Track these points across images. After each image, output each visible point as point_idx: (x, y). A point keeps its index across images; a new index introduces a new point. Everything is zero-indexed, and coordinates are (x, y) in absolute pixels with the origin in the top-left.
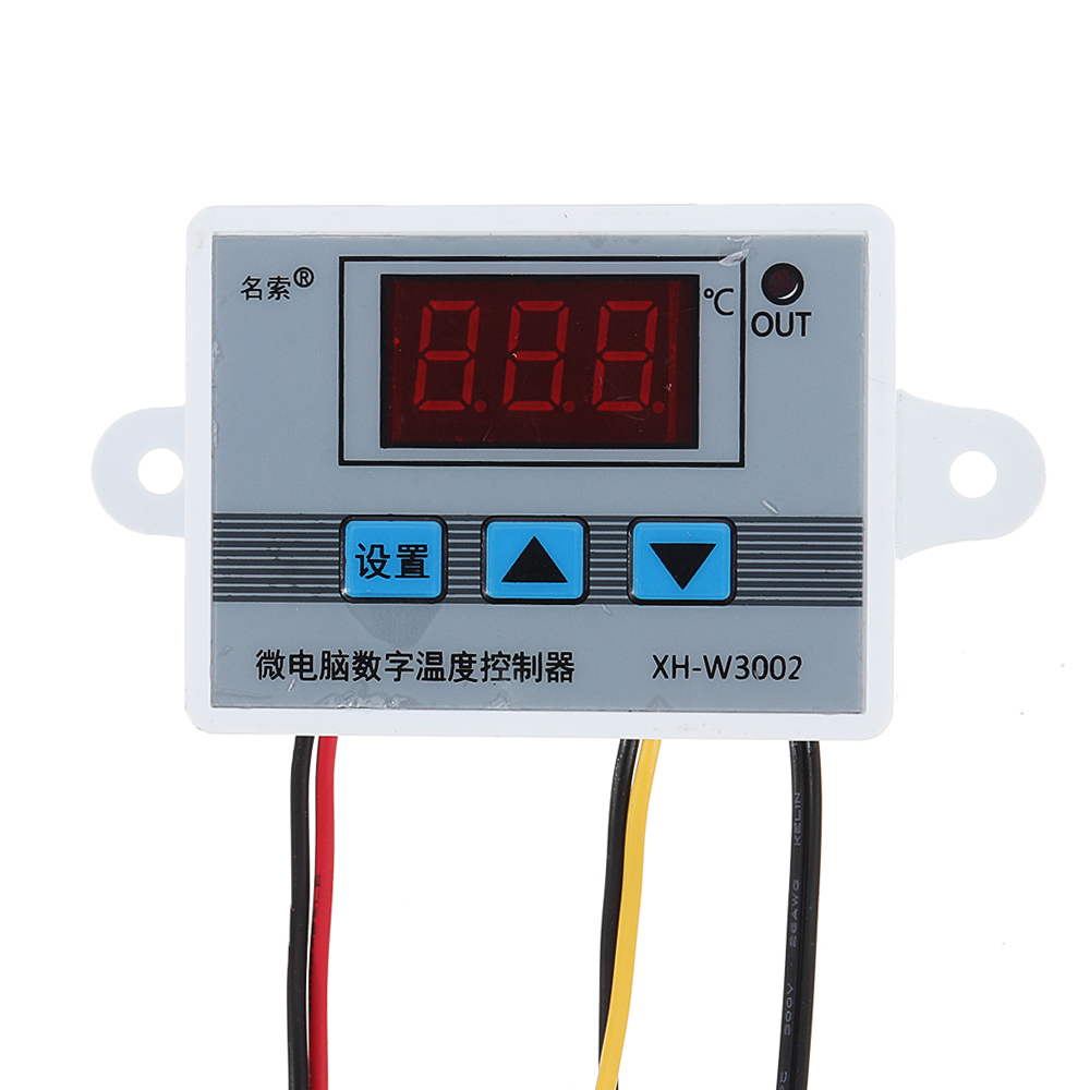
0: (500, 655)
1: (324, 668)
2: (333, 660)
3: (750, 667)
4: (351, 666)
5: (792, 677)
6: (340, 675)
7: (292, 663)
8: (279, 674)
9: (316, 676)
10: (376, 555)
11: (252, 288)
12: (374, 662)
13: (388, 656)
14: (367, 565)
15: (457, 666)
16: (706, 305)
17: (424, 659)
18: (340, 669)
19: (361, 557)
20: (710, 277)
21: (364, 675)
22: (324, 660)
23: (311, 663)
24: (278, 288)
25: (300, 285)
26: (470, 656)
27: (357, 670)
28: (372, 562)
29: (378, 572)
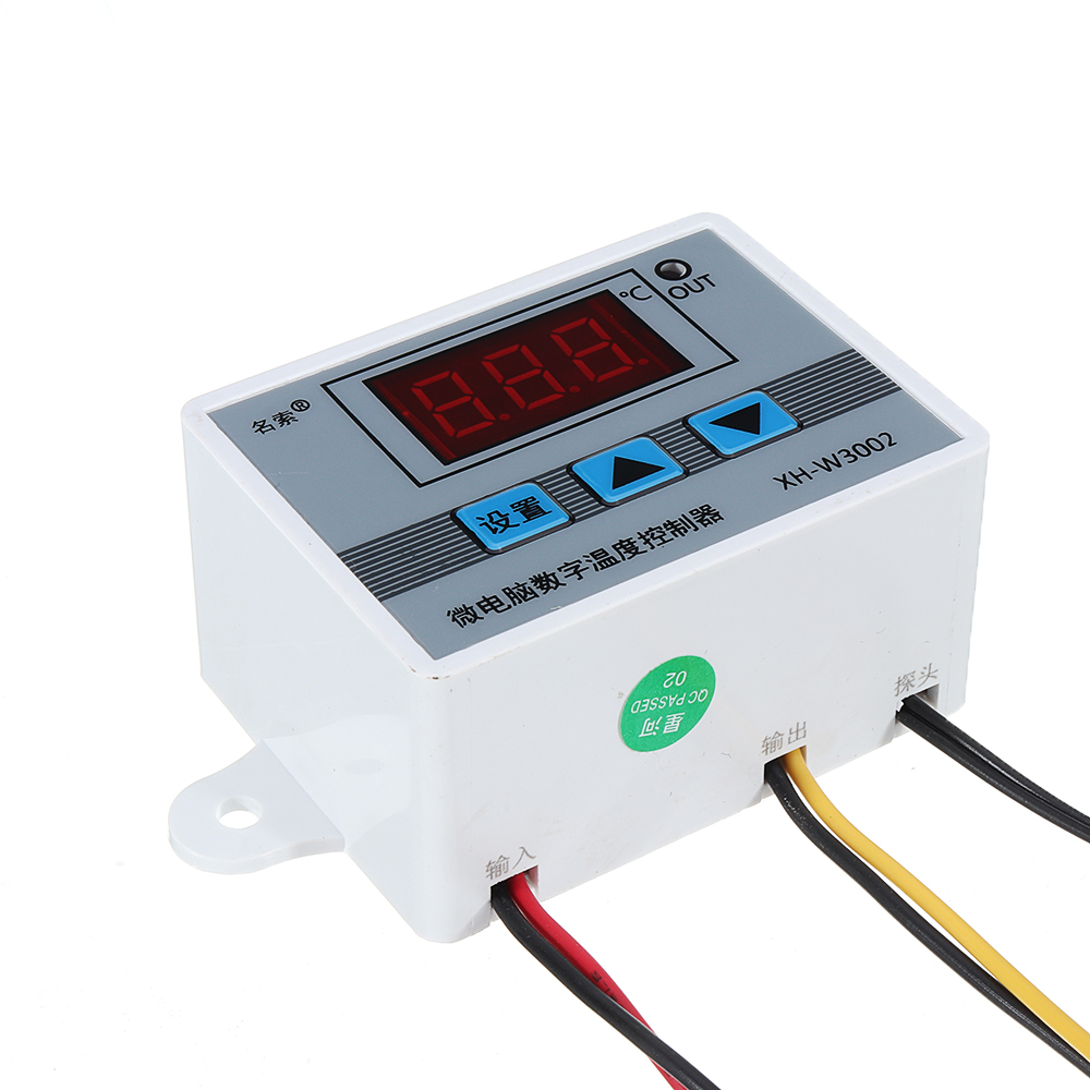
0: (651, 529)
1: (512, 599)
2: (515, 591)
3: (853, 453)
4: (534, 588)
5: (890, 444)
6: (529, 596)
7: (483, 608)
8: (476, 617)
9: (510, 607)
10: (496, 518)
11: (262, 427)
12: (551, 577)
13: (560, 569)
14: (493, 526)
15: (622, 550)
16: (628, 302)
17: (591, 558)
18: (526, 593)
19: (486, 524)
20: (615, 287)
21: (549, 587)
22: (508, 595)
23: (498, 600)
24: (283, 419)
25: (301, 410)
26: (628, 540)
27: (542, 587)
28: (497, 523)
29: (507, 526)
